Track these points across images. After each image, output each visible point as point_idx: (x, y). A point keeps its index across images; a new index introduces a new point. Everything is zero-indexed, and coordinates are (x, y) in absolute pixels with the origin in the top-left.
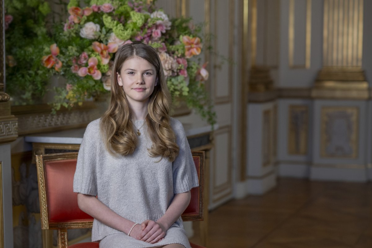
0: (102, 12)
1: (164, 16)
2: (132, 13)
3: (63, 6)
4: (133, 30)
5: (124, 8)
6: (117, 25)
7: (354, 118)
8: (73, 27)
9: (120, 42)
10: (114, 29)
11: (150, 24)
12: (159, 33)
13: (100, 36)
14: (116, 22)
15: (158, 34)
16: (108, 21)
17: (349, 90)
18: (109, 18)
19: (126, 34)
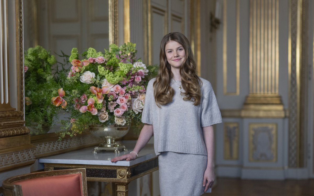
0: (97, 63)
1: (144, 66)
2: (119, 64)
3: (65, 58)
4: (120, 76)
5: (113, 60)
6: (108, 73)
7: (274, 132)
8: (75, 75)
9: (111, 86)
10: (106, 76)
11: (133, 72)
12: (140, 78)
13: (95, 82)
14: (107, 71)
15: (139, 80)
16: (101, 70)
17: (269, 111)
18: (103, 68)
19: (115, 80)
